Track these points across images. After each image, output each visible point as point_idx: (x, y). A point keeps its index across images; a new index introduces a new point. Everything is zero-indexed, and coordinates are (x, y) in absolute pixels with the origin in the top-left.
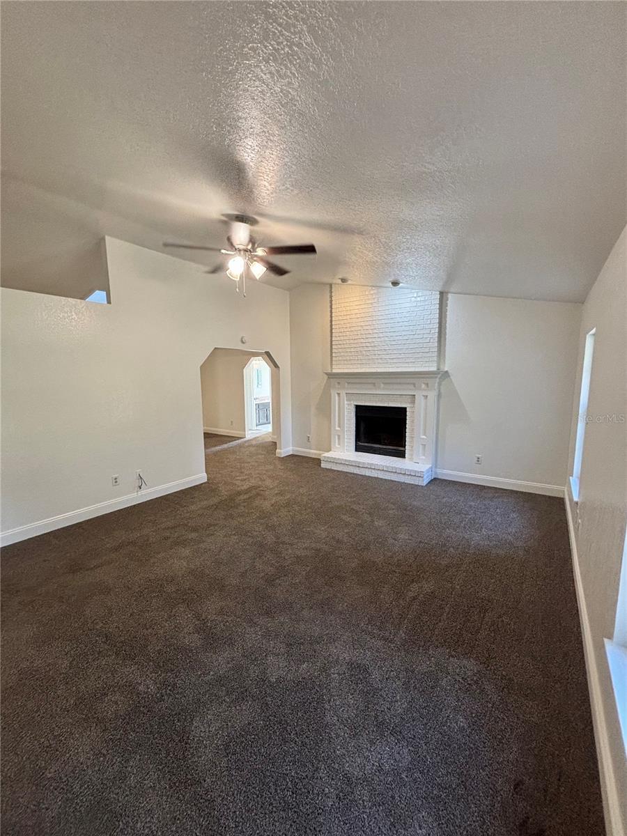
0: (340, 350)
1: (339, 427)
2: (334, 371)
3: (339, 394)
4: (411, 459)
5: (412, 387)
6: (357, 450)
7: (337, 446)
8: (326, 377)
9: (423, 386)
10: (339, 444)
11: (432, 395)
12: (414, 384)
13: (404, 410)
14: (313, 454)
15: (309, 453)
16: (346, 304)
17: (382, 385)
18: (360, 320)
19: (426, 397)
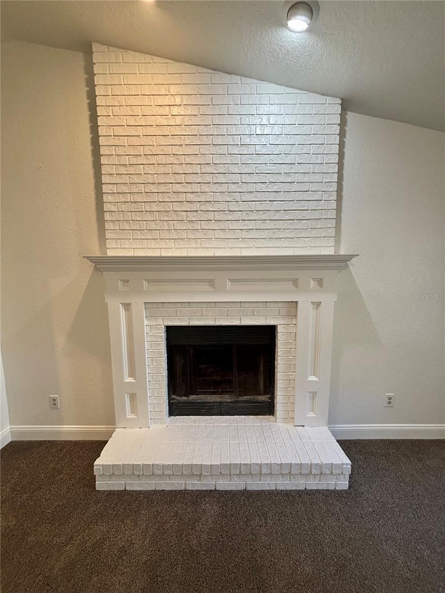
0: (124, 207)
1: (132, 374)
2: (110, 253)
3: (127, 306)
4: (289, 419)
5: (290, 285)
6: (171, 413)
7: (129, 415)
8: (89, 267)
9: (312, 284)
10: (134, 410)
11: (329, 300)
12: (295, 282)
13: (271, 331)
14: (69, 433)
15: (58, 433)
16: (132, 101)
17: (228, 283)
18: (170, 141)
19: (318, 305)
